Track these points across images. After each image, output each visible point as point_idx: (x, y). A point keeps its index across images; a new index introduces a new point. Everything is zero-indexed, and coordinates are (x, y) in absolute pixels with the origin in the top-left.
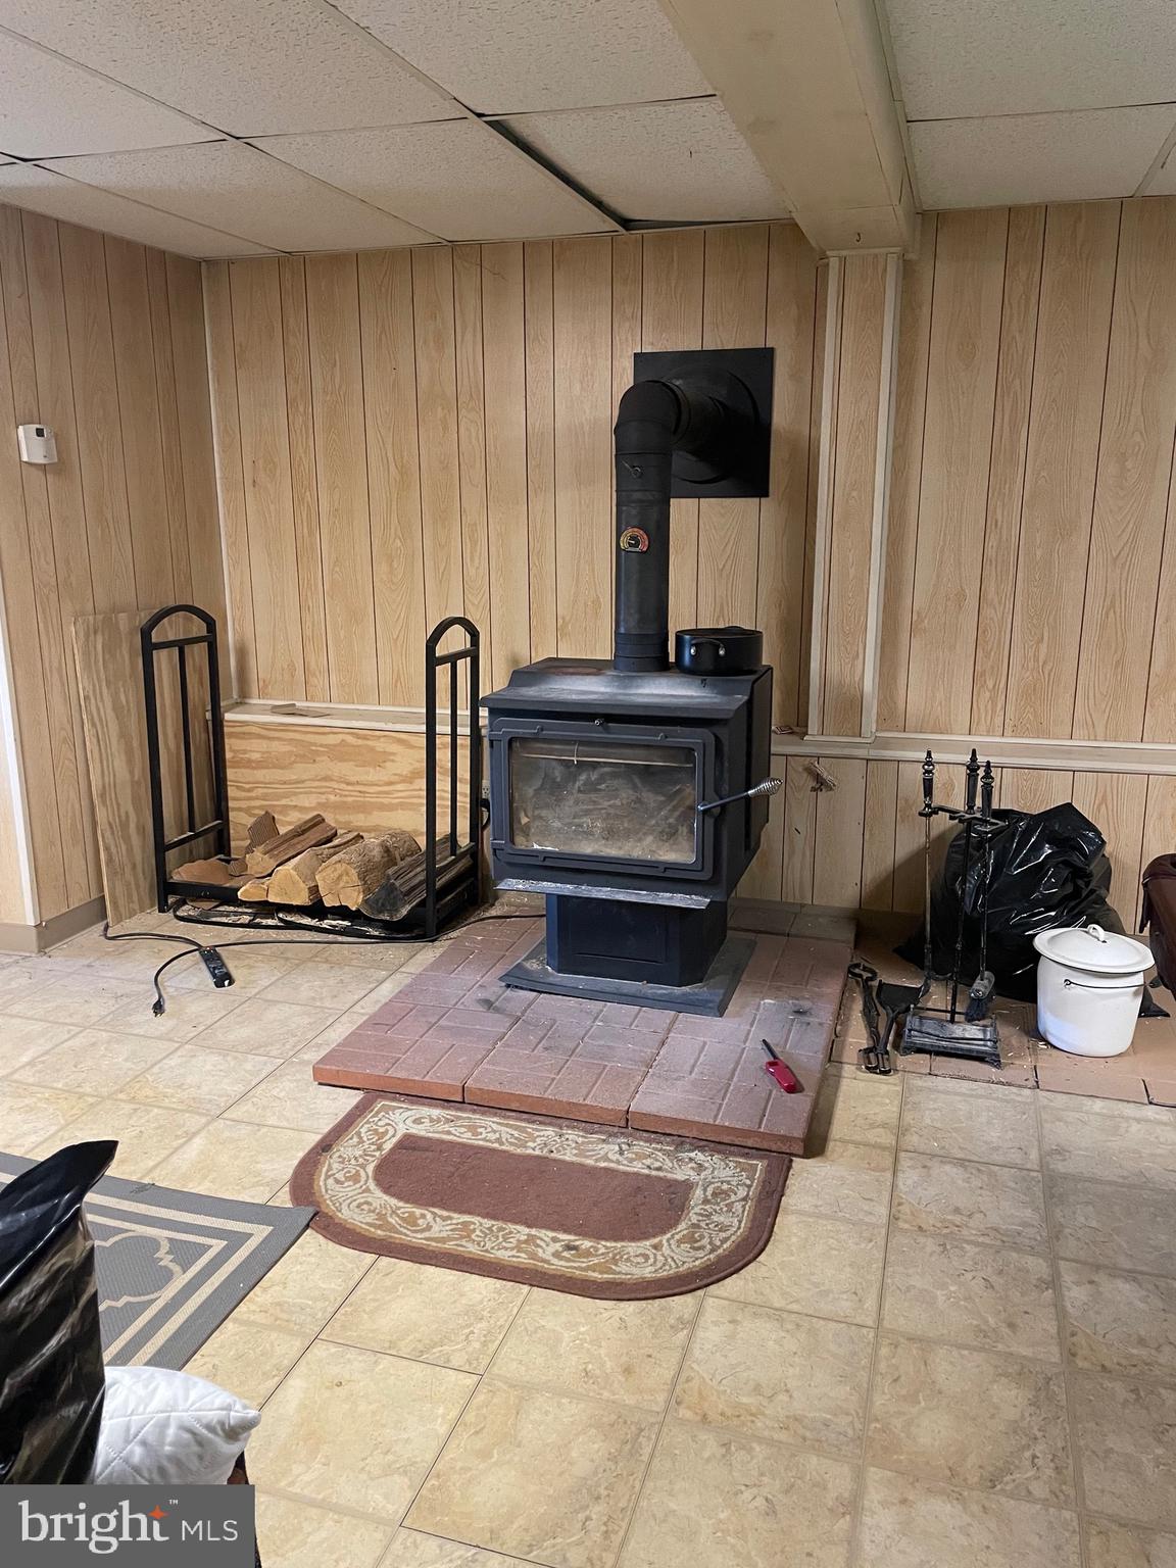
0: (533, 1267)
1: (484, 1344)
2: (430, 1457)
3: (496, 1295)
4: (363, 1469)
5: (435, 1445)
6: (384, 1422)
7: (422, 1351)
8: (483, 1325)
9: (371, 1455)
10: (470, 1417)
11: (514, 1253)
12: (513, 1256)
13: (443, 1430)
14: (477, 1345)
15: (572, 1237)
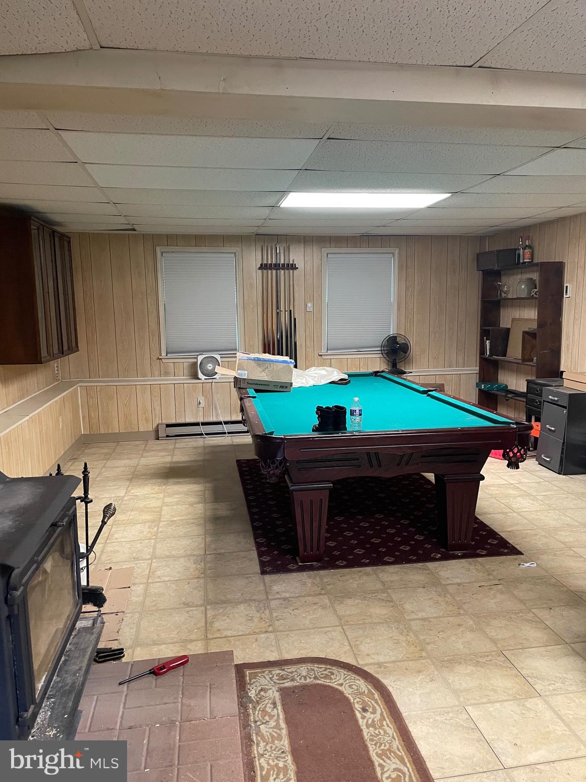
0: (390, 717)
1: (448, 713)
2: (512, 702)
3: (418, 723)
4: (536, 716)
5: (506, 704)
6: (514, 722)
7: (472, 729)
8: (438, 718)
9: (529, 717)
10: (484, 700)
11: (386, 727)
12: (388, 726)
13: (498, 705)
14: (451, 715)
15: (357, 713)
